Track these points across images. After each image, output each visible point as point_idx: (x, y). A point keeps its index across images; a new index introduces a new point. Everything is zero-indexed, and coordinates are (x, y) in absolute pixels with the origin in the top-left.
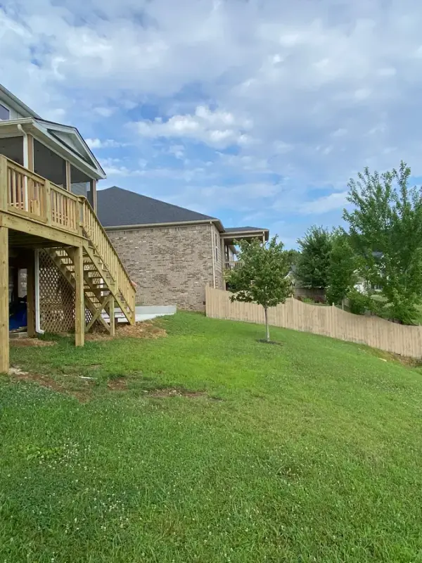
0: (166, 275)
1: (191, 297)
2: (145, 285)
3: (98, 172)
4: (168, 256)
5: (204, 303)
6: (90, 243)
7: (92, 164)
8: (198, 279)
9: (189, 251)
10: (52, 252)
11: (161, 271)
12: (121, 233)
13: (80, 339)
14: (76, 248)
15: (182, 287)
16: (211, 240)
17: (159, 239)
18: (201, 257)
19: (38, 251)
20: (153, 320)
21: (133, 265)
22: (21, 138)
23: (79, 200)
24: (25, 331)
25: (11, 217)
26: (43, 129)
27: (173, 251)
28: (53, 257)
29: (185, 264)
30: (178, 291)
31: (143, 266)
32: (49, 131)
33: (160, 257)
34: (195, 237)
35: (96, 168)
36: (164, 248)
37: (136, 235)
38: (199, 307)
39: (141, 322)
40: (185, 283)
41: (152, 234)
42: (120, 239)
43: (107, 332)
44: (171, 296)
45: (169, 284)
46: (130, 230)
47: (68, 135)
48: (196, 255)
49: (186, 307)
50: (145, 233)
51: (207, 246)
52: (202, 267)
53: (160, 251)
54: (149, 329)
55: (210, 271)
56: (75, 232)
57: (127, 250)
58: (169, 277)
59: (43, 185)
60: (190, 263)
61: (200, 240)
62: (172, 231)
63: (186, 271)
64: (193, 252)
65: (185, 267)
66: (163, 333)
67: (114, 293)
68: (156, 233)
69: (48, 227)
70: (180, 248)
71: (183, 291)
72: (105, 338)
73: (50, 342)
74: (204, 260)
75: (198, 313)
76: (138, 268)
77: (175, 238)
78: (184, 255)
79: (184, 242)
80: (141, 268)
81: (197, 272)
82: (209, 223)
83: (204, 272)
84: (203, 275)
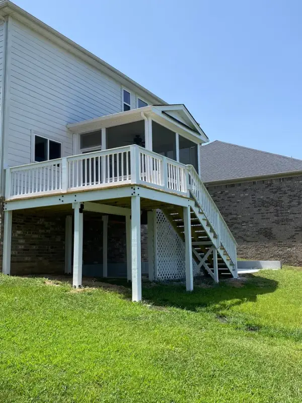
1: (299, 252)
2: (248, 239)
3: (202, 138)
4: (272, 209)
6: (196, 203)
7: (195, 131)
9: (295, 203)
11: (265, 224)
12: (223, 188)
14: (184, 208)
15: (289, 242)
17: (262, 191)
21: (235, 219)
22: (143, 121)
26: (159, 112)
27: (277, 204)
29: (291, 216)
30: (284, 245)
31: (246, 220)
32: (163, 112)
33: (263, 210)
35: (200, 134)
36: (267, 200)
37: (238, 188)
40: (292, 237)
41: (254, 187)
42: (222, 193)
44: (276, 251)
45: (274, 238)
46: (233, 184)
50: (247, 186)
53: (263, 203)
57: (229, 203)
58: (274, 231)
59: (162, 161)
60: (297, 216)
62: (275, 183)
63: (292, 224)
65: (291, 220)
67: (217, 247)
68: (259, 185)
70: (285, 200)
71: (290, 246)
76: (240, 221)
77: (279, 189)
78: (290, 207)
79: (289, 193)
80: (243, 222)
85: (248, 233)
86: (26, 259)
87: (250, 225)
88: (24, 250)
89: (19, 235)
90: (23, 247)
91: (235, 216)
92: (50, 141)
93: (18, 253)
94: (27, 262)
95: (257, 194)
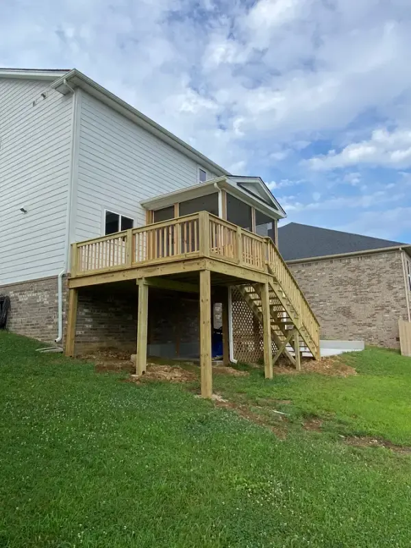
0: (349, 308)
1: (379, 329)
2: (326, 318)
3: (280, 213)
4: (350, 288)
5: (398, 339)
6: (275, 279)
7: (273, 206)
8: (388, 312)
9: (374, 281)
10: (242, 288)
11: (343, 303)
12: (300, 267)
13: (269, 371)
14: (263, 285)
15: (369, 321)
16: (401, 268)
17: (340, 270)
18: (390, 287)
19: (231, 287)
20: (338, 355)
21: (313, 297)
22: (217, 194)
23: (265, 241)
24: (221, 359)
25: (212, 261)
26: (233, 183)
27: (356, 282)
28: (243, 293)
29: (371, 295)
30: (365, 324)
31: (323, 298)
32: (239, 184)
33: (341, 288)
34: (382, 265)
35: (277, 209)
36: (345, 279)
37: (314, 267)
38: (391, 344)
39: (327, 358)
40: (373, 316)
41: (331, 265)
42: (299, 272)
43: (293, 366)
44: (357, 330)
45: (353, 317)
46: (308, 263)
47: (253, 185)
48: (384, 284)
49: (375, 343)
50: (324, 265)
51: (397, 275)
52: (392, 299)
53: (341, 282)
54: (336, 367)
55: (402, 302)
56: (262, 270)
57: (306, 282)
58: (353, 310)
59: (235, 232)
60: (377, 294)
61: (388, 268)
62: (354, 262)
63: (372, 303)
64: (379, 282)
65: (371, 299)
66: (353, 371)
67: (299, 327)
68: (337, 264)
69: (240, 267)
70: (364, 279)
71: (370, 325)
72: (291, 371)
73: (243, 372)
74: (394, 290)
75: (390, 350)
76: (318, 300)
77: (358, 268)
78: (369, 286)
79: (369, 271)
80: (321, 301)
81: (386, 304)
82: (398, 249)
83: (395, 304)
84: (394, 308)
85: (326, 312)
86: (94, 339)
87: (328, 304)
88: (91, 329)
89: (86, 313)
90: (90, 326)
91: (312, 295)
92: (122, 217)
93: (85, 333)
94: (94, 342)
95: (334, 273)
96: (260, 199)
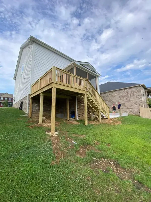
0: (124, 104)
1: (134, 110)
4: (125, 98)
5: (140, 112)
8: (136, 104)
9: (132, 96)
11: (123, 102)
12: (110, 93)
13: (86, 123)
15: (130, 107)
16: (141, 91)
17: (122, 93)
18: (137, 97)
22: (73, 68)
23: (85, 80)
25: (57, 85)
26: (78, 64)
27: (127, 96)
30: (129, 108)
31: (117, 101)
32: (81, 64)
33: (122, 98)
34: (135, 91)
35: (96, 73)
36: (123, 95)
37: (114, 92)
38: (137, 114)
39: (112, 118)
40: (132, 106)
41: (119, 92)
44: (127, 110)
45: (126, 106)
46: (112, 92)
47: (87, 65)
48: (135, 97)
49: (133, 114)
50: (117, 92)
51: (139, 93)
52: (138, 101)
55: (141, 102)
57: (112, 97)
58: (126, 104)
59: (71, 75)
60: (133, 99)
62: (126, 90)
63: (131, 102)
64: (134, 96)
65: (131, 101)
66: (120, 123)
67: (100, 108)
68: (120, 91)
70: (129, 95)
71: (131, 109)
74: (139, 98)
75: (137, 116)
77: (127, 92)
78: (130, 97)
79: (130, 93)
80: (116, 102)
81: (136, 102)
82: (140, 86)
83: (138, 102)
84: (138, 103)
89: (36, 105)
90: (38, 109)
91: (114, 100)
95: (120, 94)
96: (90, 70)
